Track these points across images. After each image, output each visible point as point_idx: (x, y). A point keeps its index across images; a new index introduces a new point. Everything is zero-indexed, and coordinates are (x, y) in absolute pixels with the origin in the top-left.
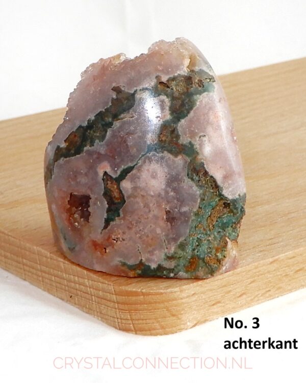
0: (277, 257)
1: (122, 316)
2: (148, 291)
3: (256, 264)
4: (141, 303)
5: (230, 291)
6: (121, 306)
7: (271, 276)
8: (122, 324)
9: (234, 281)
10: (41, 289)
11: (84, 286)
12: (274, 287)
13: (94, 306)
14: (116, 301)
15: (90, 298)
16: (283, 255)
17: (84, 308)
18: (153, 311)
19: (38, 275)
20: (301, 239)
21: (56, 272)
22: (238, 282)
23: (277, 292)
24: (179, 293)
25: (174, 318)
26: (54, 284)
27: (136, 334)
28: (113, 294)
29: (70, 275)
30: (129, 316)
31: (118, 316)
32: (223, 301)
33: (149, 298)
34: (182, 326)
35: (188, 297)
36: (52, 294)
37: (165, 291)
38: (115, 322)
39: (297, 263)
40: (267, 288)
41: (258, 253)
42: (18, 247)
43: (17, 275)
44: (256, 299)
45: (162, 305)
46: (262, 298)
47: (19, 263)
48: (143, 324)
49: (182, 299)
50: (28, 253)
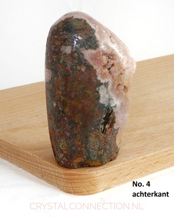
0: (145, 156)
1: (67, 185)
2: (80, 173)
3: (135, 159)
4: (77, 179)
5: (121, 173)
6: (67, 181)
7: (142, 165)
8: (67, 189)
9: (124, 168)
10: (28, 172)
11: (49, 171)
12: (144, 171)
13: (54, 180)
14: (64, 178)
15: (52, 177)
16: (149, 155)
17: (49, 182)
18: (83, 183)
19: (26, 165)
20: (158, 147)
21: (35, 164)
22: (126, 168)
23: (146, 173)
24: (95, 174)
25: (94, 187)
26: (34, 169)
27: (74, 194)
28: (63, 175)
29: (42, 165)
30: (71, 186)
31: (66, 186)
32: (118, 178)
33: (80, 177)
34: (98, 191)
35: (100, 176)
36: (33, 175)
37: (89, 173)
38: (64, 188)
39: (155, 159)
40: (140, 171)
41: (136, 154)
42: (17, 151)
43: (16, 165)
44: (135, 177)
45: (87, 180)
46: (138, 176)
47: (18, 159)
48: (78, 189)
49: (97, 177)
50: (21, 154)
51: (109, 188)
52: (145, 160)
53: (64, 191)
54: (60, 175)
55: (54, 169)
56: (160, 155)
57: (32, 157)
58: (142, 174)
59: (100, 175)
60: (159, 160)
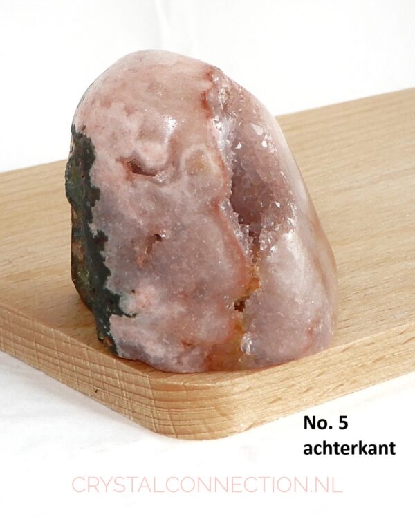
51: (262, 423)
52: (349, 353)
53: (152, 430)
54: (143, 388)
55: (127, 374)
56: (386, 343)
57: (69, 345)
58: (342, 387)
59: (241, 389)
60: (385, 354)
